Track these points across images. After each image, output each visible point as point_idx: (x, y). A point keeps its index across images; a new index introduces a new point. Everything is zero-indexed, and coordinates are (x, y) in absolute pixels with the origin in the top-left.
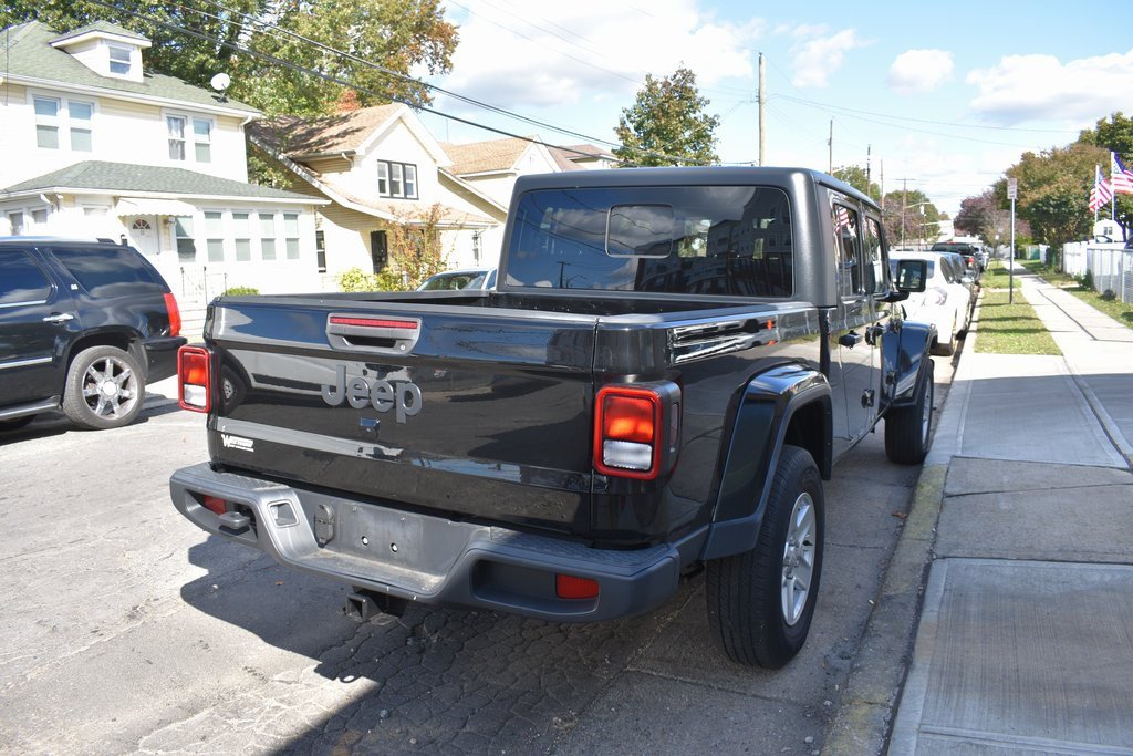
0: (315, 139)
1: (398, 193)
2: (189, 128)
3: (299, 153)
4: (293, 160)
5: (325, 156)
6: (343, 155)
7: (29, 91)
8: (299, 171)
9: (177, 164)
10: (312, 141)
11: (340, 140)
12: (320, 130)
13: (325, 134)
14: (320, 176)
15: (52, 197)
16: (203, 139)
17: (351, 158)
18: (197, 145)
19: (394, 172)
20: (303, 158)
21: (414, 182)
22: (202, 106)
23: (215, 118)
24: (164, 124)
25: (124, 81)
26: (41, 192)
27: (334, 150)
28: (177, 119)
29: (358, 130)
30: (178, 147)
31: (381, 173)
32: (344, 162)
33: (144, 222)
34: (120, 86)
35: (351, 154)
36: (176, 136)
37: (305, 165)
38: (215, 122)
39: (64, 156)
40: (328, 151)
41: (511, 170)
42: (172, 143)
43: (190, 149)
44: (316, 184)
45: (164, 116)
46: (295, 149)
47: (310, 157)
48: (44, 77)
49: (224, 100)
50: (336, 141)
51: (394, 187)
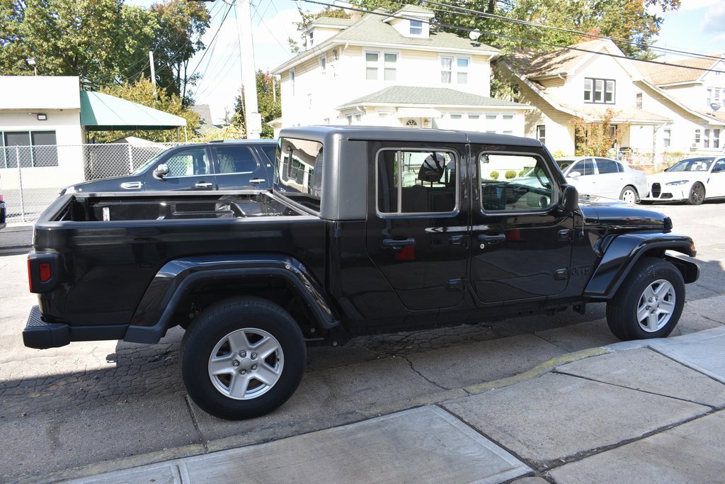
0: (546, 65)
1: (600, 99)
2: (455, 63)
3: (533, 75)
4: (530, 79)
5: (548, 76)
6: (559, 76)
7: (363, 49)
8: (533, 86)
9: (446, 85)
10: (543, 66)
11: (560, 65)
12: (550, 59)
13: (552, 62)
14: (545, 90)
15: (362, 108)
16: (463, 69)
17: (565, 77)
18: (458, 73)
19: (597, 85)
20: (535, 78)
21: (613, 92)
22: (463, 50)
23: (471, 57)
24: (439, 62)
25: (417, 39)
26: (356, 105)
27: (554, 73)
28: (447, 58)
29: (572, 58)
30: (447, 75)
31: (587, 86)
32: (560, 80)
33: (413, 121)
34: (413, 42)
35: (564, 75)
36: (447, 69)
37: (537, 82)
38: (471, 59)
39: (379, 84)
40: (551, 73)
41: (698, 81)
42: (443, 73)
43: (454, 76)
44: (541, 94)
45: (439, 58)
46: (532, 72)
47: (541, 77)
48: (370, 41)
49: (478, 45)
50: (557, 66)
51: (597, 96)
